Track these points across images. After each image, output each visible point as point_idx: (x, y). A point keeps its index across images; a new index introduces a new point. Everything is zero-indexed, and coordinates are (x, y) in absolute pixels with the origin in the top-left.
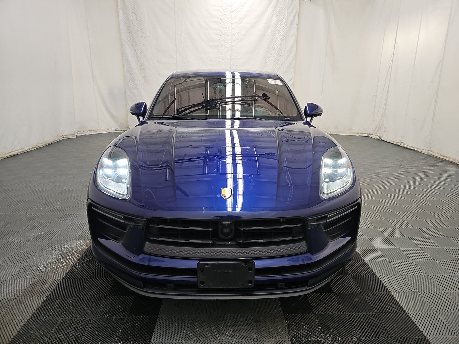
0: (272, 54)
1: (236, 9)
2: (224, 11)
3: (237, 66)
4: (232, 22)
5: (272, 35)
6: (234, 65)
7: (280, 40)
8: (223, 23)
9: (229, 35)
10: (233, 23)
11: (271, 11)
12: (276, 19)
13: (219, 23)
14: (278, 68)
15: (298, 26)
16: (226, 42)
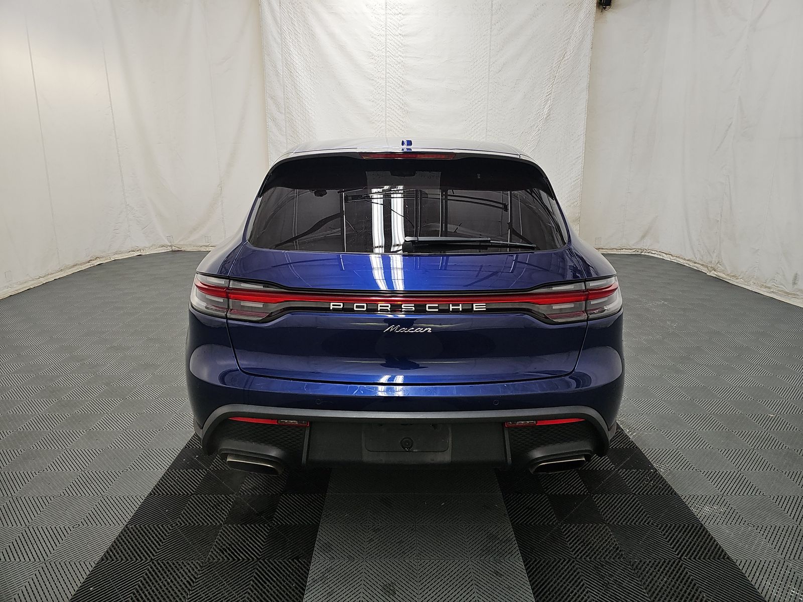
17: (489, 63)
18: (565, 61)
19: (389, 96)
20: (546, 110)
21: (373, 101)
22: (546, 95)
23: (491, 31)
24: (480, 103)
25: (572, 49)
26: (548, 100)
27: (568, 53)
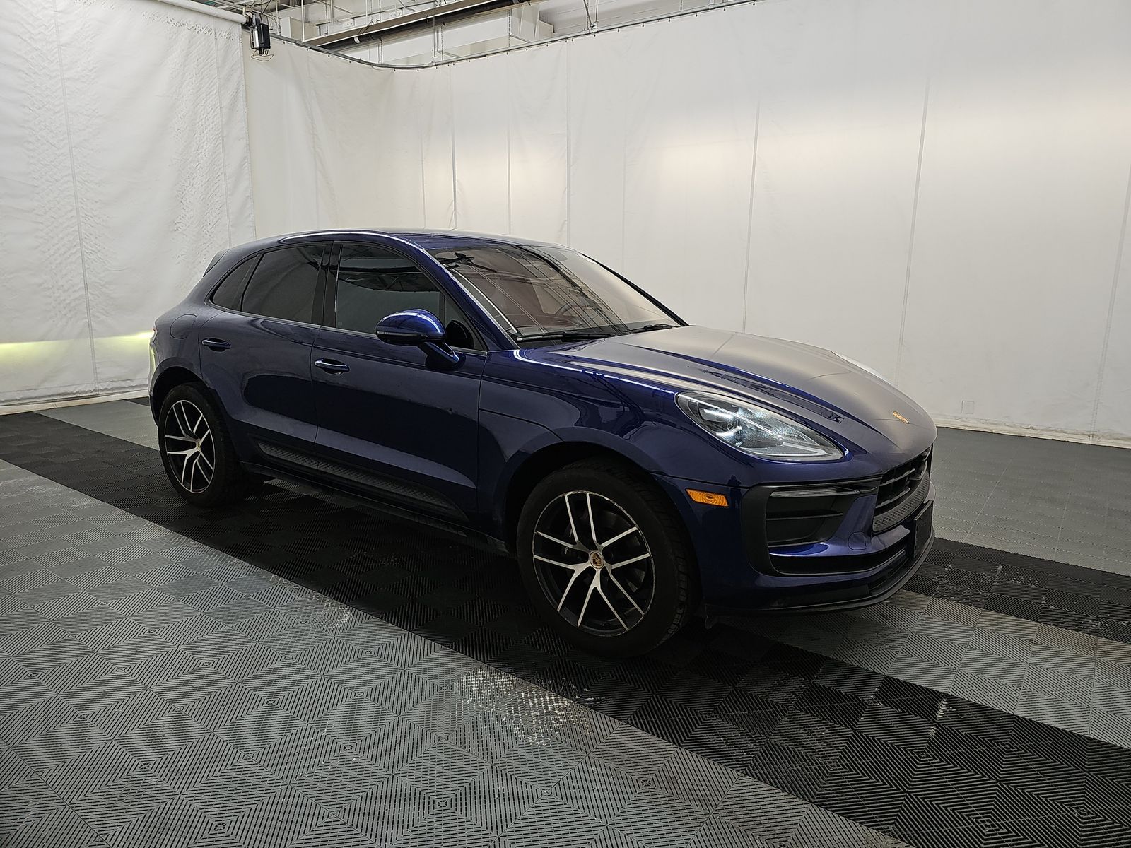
0: (193, 179)
1: (72, 42)
2: (32, 38)
3: (96, 202)
4: (66, 76)
5: (188, 128)
6: (88, 199)
7: (209, 144)
8: (35, 73)
9: (58, 112)
10: (68, 79)
11: (177, 67)
12: (193, 89)
13: (20, 70)
14: (214, 215)
15: (248, 115)
16: (51, 131)
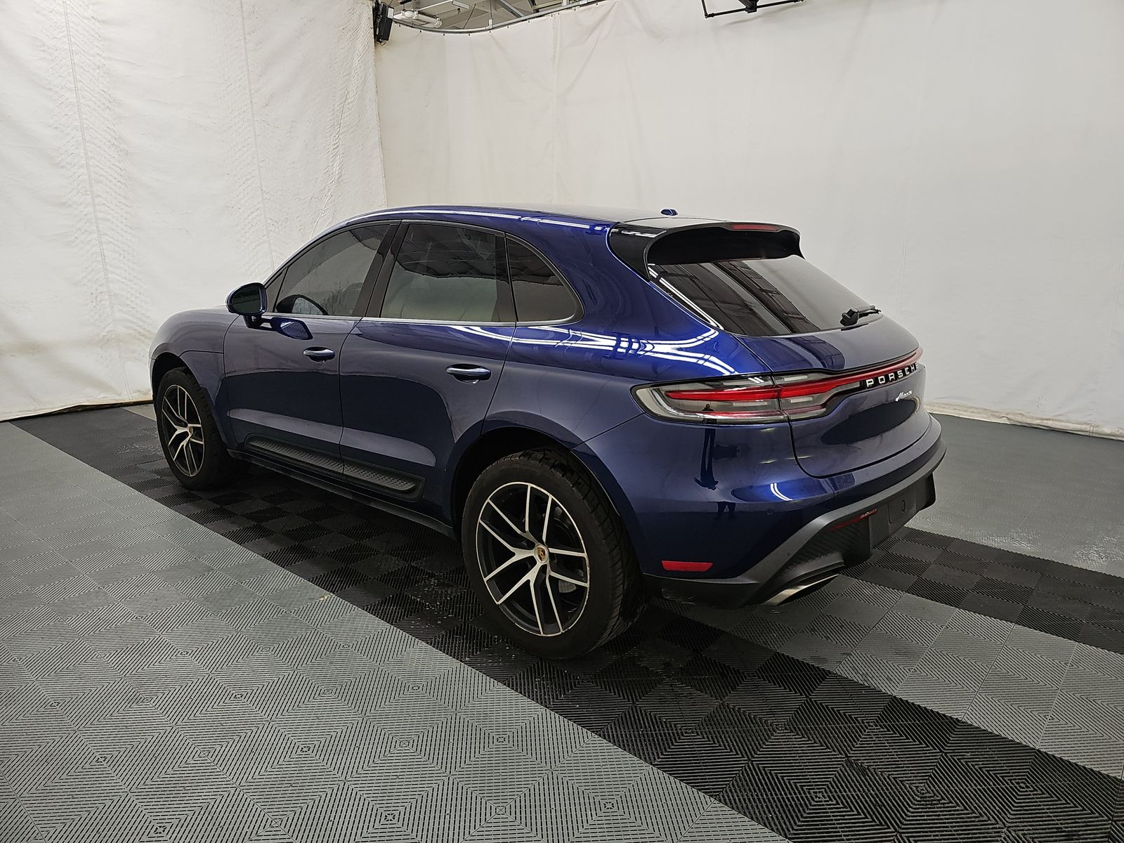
17: (250, 91)
18: (348, 104)
19: (86, 121)
20: (336, 169)
21: (56, 128)
22: (333, 148)
23: (245, 43)
24: (245, 149)
25: (354, 88)
26: (335, 155)
27: (351, 94)
